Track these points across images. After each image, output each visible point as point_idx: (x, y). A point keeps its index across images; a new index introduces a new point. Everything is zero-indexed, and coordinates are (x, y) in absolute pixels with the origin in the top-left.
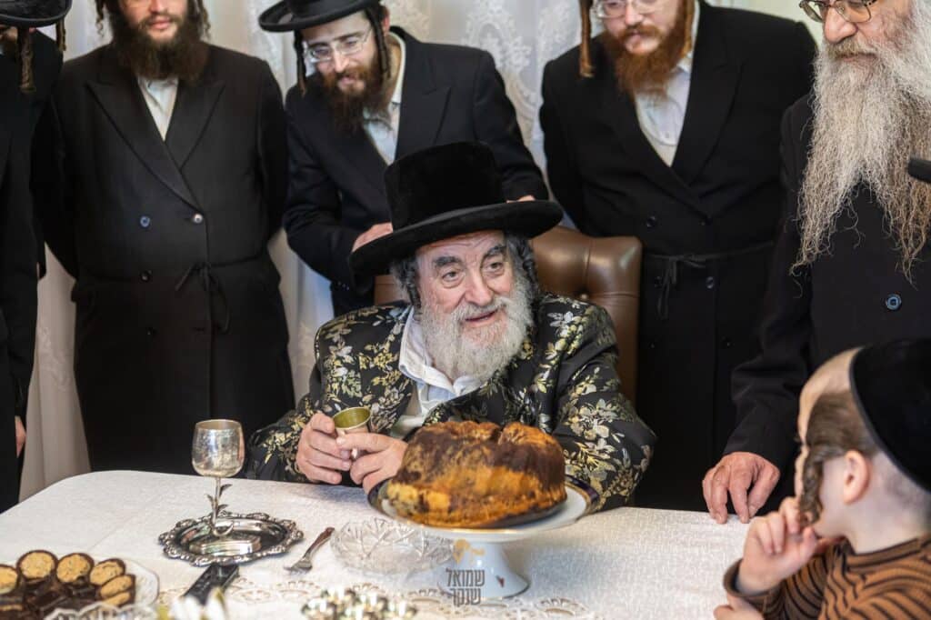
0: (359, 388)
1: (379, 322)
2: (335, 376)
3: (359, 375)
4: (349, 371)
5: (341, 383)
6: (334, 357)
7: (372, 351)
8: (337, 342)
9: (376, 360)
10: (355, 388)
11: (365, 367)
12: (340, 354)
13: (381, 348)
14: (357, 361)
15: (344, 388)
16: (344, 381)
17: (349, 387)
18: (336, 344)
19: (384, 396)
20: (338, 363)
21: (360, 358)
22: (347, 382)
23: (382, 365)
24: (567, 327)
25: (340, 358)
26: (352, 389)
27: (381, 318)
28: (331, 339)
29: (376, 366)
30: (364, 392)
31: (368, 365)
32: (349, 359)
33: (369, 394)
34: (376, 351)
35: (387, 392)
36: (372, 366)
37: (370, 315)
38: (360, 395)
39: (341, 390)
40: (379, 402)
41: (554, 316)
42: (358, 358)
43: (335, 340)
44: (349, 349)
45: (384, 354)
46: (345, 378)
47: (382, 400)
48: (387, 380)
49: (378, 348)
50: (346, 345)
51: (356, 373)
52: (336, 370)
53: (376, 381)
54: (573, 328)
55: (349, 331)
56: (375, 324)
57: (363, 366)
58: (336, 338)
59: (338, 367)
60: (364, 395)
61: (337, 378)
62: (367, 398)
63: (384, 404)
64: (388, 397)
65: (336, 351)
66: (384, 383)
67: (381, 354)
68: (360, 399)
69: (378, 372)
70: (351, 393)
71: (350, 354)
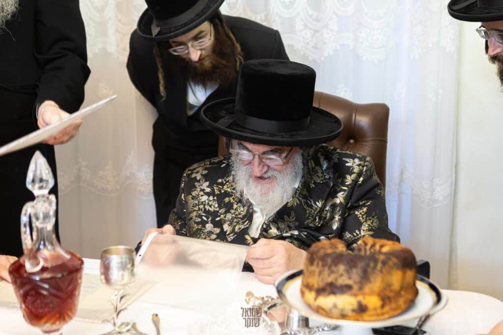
0: (216, 205)
1: (224, 165)
2: (201, 201)
3: (215, 198)
4: (209, 197)
5: (205, 205)
6: (199, 189)
7: (222, 182)
8: (200, 180)
9: (225, 187)
10: (214, 206)
11: (219, 193)
12: (202, 188)
13: (227, 180)
14: (213, 190)
15: (207, 207)
16: (206, 203)
17: (210, 206)
18: (199, 181)
19: (233, 209)
20: (202, 193)
21: (215, 187)
22: (208, 203)
23: (229, 190)
24: (357, 167)
25: (203, 190)
26: (212, 207)
27: (226, 162)
28: (195, 177)
29: (226, 191)
30: (220, 207)
31: (220, 191)
32: (208, 190)
33: (223, 208)
34: (224, 182)
35: (235, 206)
36: (223, 191)
37: (219, 161)
38: (218, 209)
39: (205, 209)
40: (231, 212)
41: (348, 160)
42: (213, 188)
43: (198, 178)
44: (207, 183)
45: (230, 183)
46: (207, 201)
47: (233, 211)
48: (234, 199)
49: (225, 180)
50: (206, 181)
51: (214, 198)
52: (201, 198)
53: (227, 200)
54: (361, 167)
55: (207, 171)
56: (223, 166)
57: (217, 192)
58: (199, 177)
59: (202, 196)
60: (220, 209)
61: (202, 202)
62: (222, 211)
63: (234, 213)
64: (236, 209)
65: (199, 186)
66: (232, 201)
67: (228, 183)
68: (218, 212)
69: (227, 194)
70: (212, 209)
71: (208, 187)
